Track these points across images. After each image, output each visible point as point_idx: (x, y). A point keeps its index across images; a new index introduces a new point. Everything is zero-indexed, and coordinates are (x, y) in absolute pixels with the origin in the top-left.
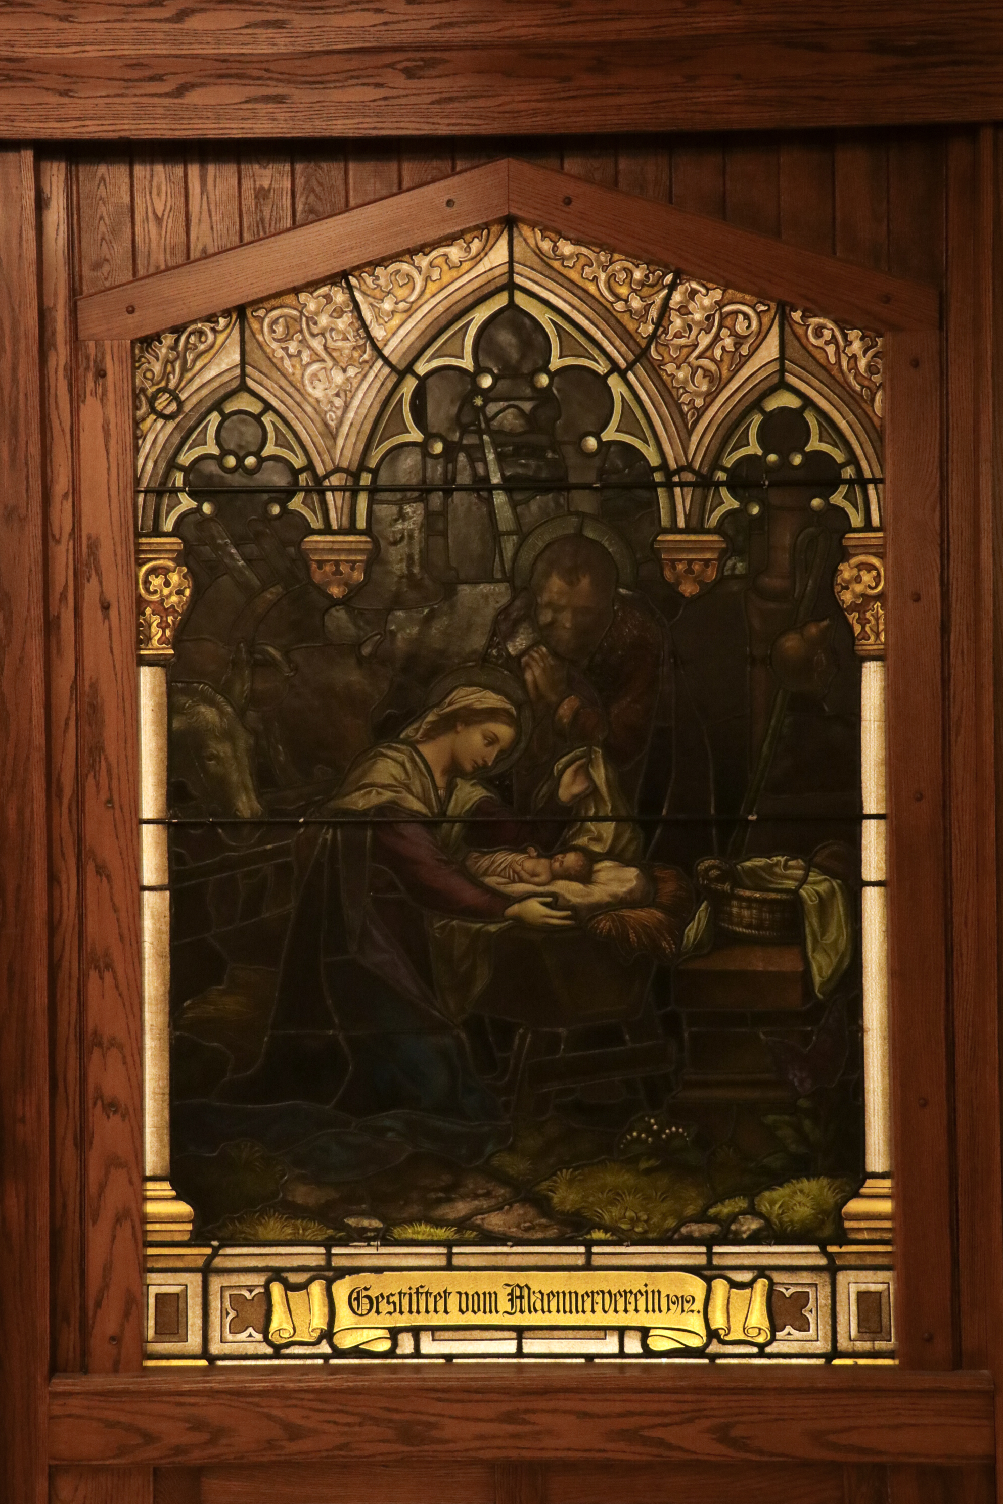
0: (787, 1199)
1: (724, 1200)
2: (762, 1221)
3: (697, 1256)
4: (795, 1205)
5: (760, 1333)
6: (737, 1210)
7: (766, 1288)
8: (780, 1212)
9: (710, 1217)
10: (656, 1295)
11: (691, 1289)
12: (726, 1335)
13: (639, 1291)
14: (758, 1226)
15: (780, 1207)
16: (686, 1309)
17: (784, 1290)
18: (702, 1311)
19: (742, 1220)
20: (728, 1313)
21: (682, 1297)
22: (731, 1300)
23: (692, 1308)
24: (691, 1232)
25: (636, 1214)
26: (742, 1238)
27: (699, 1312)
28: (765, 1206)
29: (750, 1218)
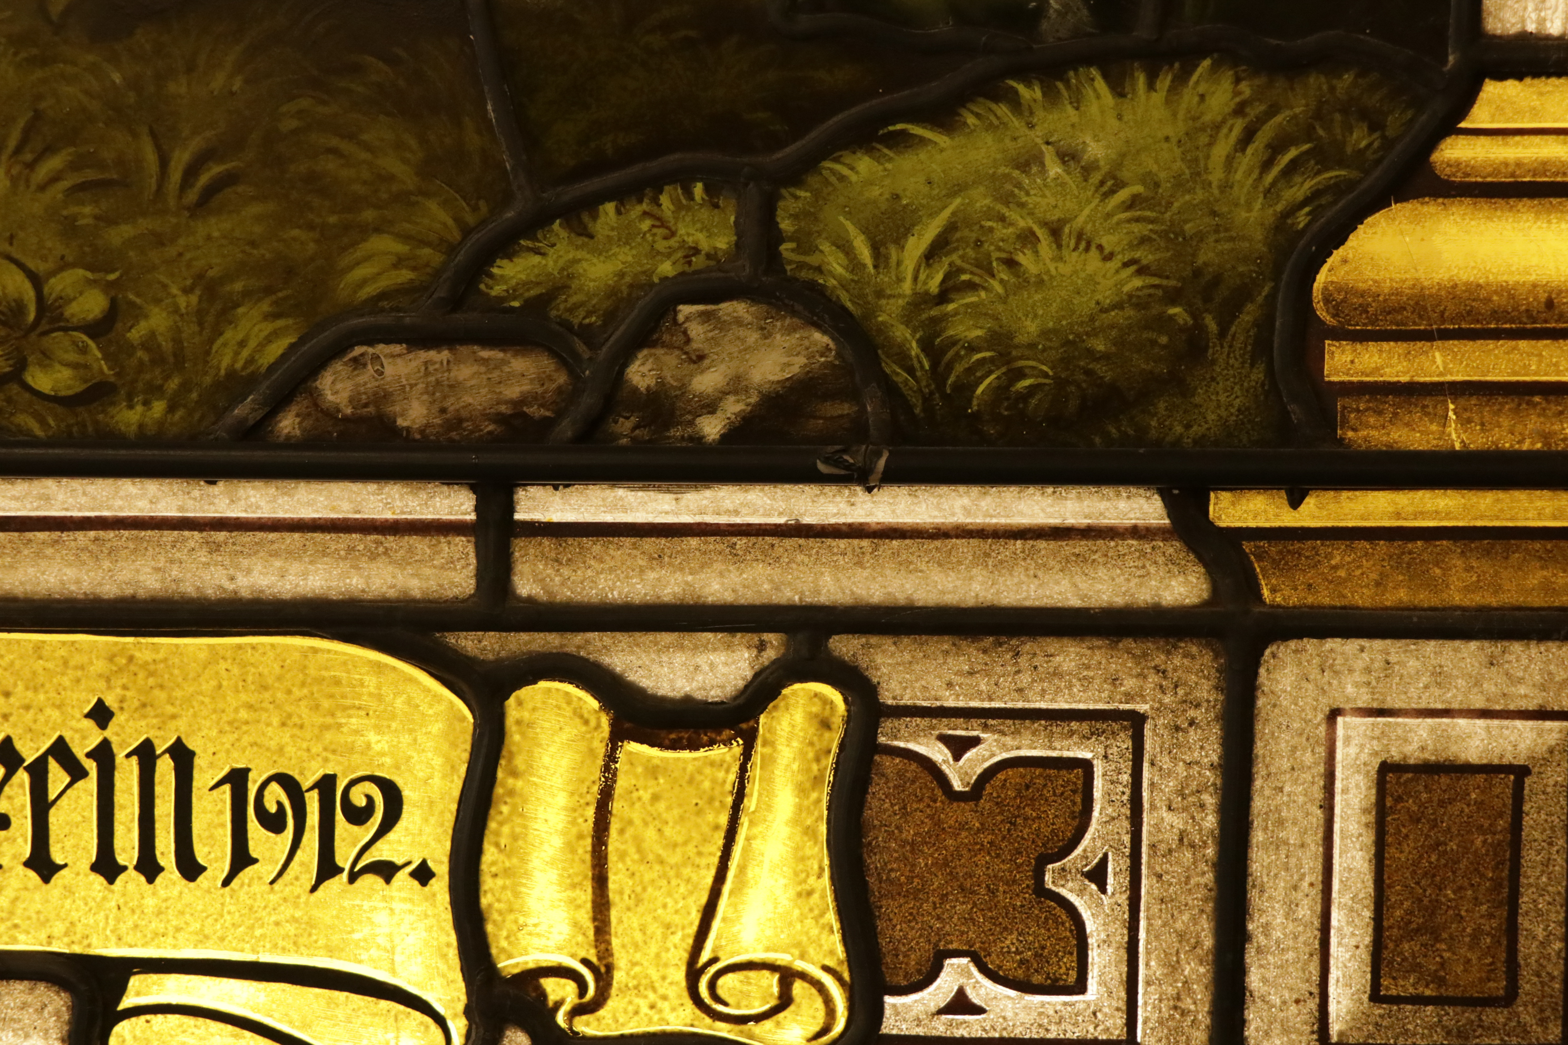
0: (981, 199)
1: (592, 203)
2: (820, 338)
3: (420, 544)
4: (1028, 238)
5: (785, 1001)
6: (667, 268)
7: (834, 739)
8: (934, 285)
9: (497, 306)
10: (165, 769)
11: (378, 742)
12: (579, 1010)
13: (60, 750)
14: (797, 365)
15: (931, 255)
16: (344, 856)
17: (939, 754)
18: (441, 868)
19: (696, 330)
20: (600, 880)
21: (326, 784)
22: (617, 806)
23: (383, 851)
24: (382, 397)
25: (36, 280)
26: (698, 439)
27: (423, 874)
28: (845, 247)
29: (748, 318)
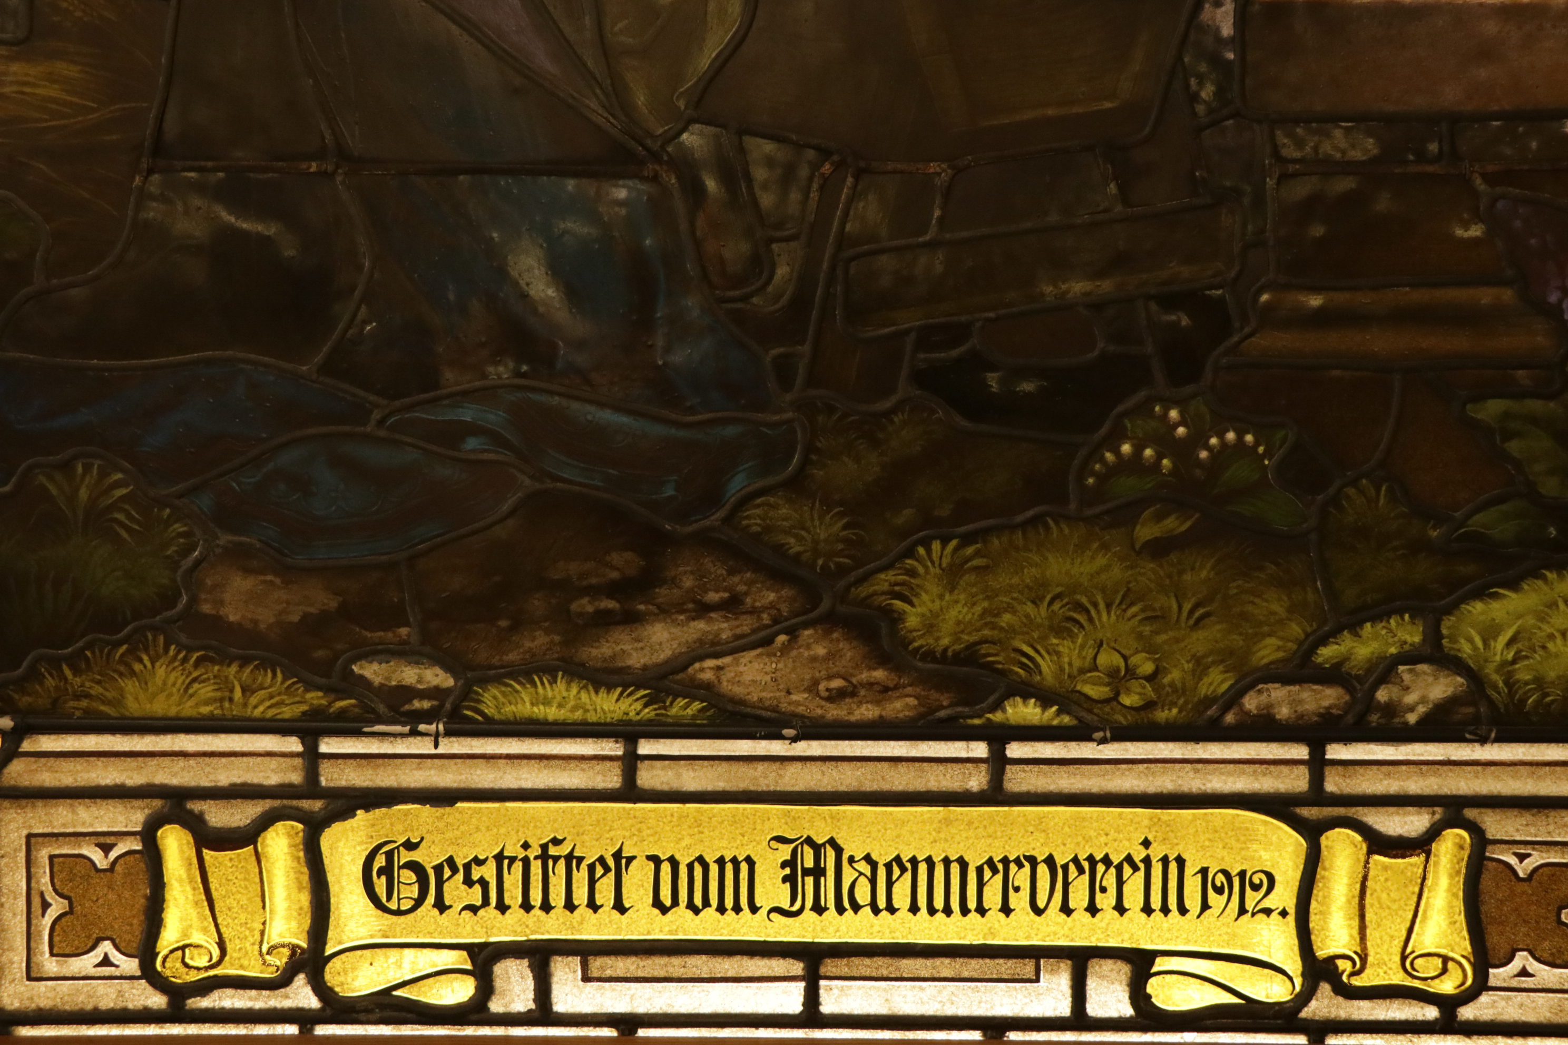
0: (1531, 621)
1: (1361, 623)
2: (1460, 680)
3: (1285, 769)
4: (1551, 637)
5: (1444, 971)
6: (1393, 650)
7: (1466, 854)
8: (1510, 656)
9: (1319, 666)
10: (1173, 867)
11: (1265, 855)
12: (1353, 974)
13: (1129, 859)
14: (1450, 691)
15: (1509, 644)
16: (1249, 906)
17: (1513, 861)
18: (1292, 910)
19: (1407, 677)
20: (1362, 917)
21: (1242, 874)
22: (1369, 883)
23: (1266, 904)
24: (1270, 706)
25: (1125, 658)
26: (1406, 723)
27: (1284, 914)
28: (1470, 640)
29: (1429, 671)
